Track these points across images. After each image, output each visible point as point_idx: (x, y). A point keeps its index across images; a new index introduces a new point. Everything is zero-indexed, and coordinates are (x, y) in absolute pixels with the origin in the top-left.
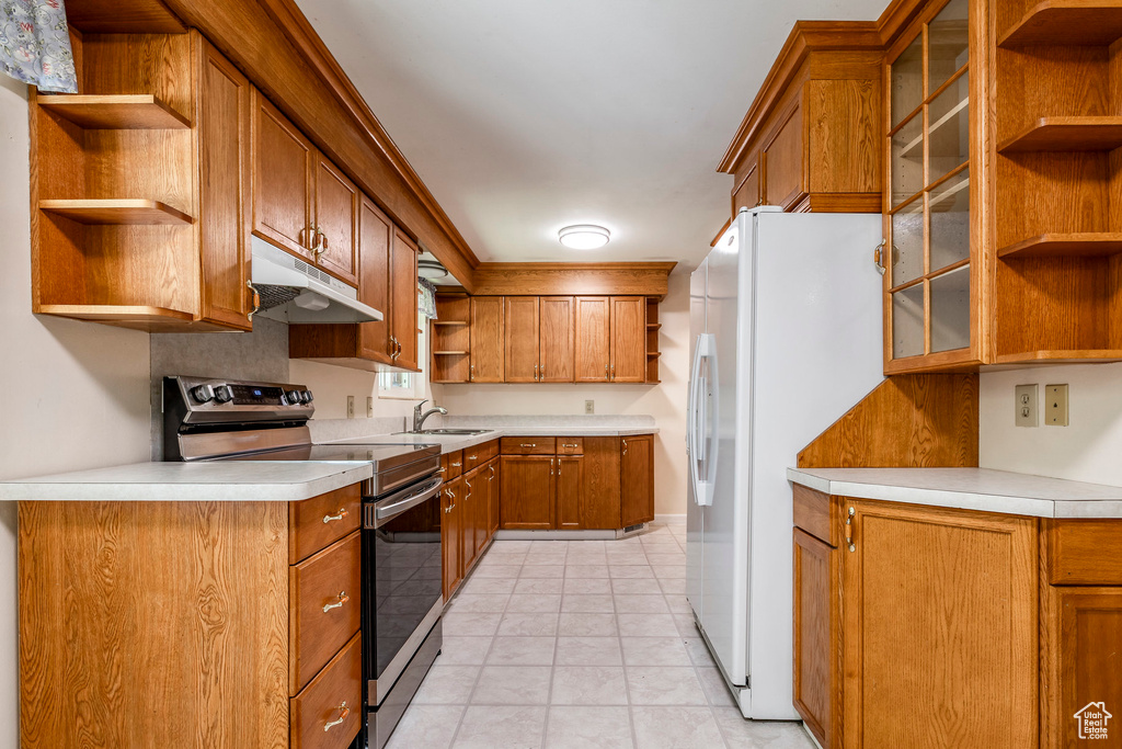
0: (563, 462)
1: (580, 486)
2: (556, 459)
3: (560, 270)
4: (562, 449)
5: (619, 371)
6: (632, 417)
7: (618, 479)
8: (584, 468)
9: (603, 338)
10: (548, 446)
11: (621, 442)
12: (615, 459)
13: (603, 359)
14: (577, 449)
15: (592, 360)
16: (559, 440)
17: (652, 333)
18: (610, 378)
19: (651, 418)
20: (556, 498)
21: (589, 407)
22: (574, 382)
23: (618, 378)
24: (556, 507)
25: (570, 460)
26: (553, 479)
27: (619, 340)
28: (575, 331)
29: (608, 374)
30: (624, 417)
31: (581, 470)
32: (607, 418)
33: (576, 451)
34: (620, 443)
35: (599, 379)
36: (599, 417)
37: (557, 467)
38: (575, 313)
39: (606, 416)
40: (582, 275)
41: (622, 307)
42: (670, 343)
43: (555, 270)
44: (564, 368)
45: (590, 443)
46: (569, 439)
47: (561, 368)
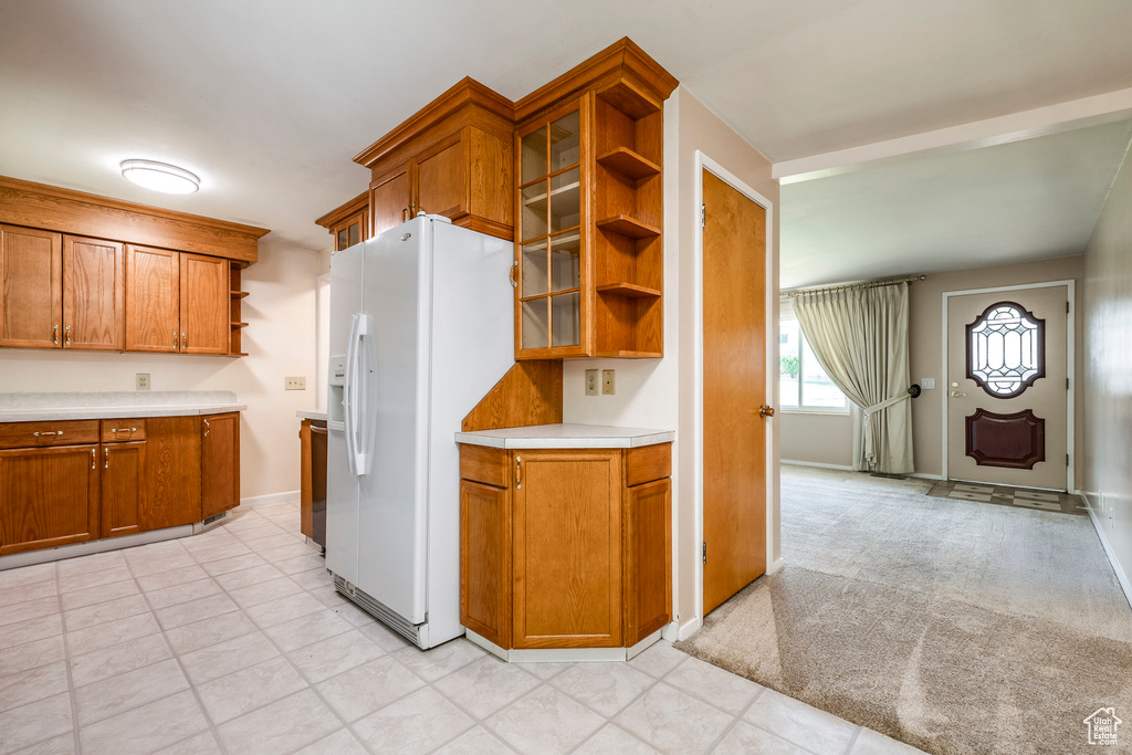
0: (113, 451)
1: (141, 478)
2: (100, 449)
3: (101, 206)
4: (111, 434)
5: (193, 340)
6: (207, 394)
7: (197, 465)
8: (146, 456)
9: (169, 299)
10: (84, 433)
11: (202, 423)
12: (193, 442)
13: (171, 325)
14: (137, 433)
15: (153, 325)
16: (105, 424)
17: (236, 299)
18: (179, 348)
19: (232, 394)
20: (101, 498)
21: (143, 381)
22: (124, 350)
23: (190, 348)
24: (100, 510)
25: (123, 446)
26: (95, 476)
27: (193, 304)
28: (125, 286)
29: (179, 344)
30: (195, 393)
31: (142, 459)
32: (171, 394)
33: (134, 436)
34: (198, 425)
35: (163, 348)
36: (158, 394)
37: (102, 458)
38: (125, 264)
39: (168, 393)
40: (138, 220)
41: (197, 269)
42: (256, 314)
43: (92, 205)
44: (107, 332)
45: (153, 426)
46: (122, 422)
47: (101, 332)
